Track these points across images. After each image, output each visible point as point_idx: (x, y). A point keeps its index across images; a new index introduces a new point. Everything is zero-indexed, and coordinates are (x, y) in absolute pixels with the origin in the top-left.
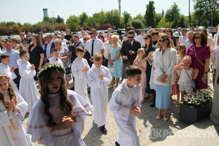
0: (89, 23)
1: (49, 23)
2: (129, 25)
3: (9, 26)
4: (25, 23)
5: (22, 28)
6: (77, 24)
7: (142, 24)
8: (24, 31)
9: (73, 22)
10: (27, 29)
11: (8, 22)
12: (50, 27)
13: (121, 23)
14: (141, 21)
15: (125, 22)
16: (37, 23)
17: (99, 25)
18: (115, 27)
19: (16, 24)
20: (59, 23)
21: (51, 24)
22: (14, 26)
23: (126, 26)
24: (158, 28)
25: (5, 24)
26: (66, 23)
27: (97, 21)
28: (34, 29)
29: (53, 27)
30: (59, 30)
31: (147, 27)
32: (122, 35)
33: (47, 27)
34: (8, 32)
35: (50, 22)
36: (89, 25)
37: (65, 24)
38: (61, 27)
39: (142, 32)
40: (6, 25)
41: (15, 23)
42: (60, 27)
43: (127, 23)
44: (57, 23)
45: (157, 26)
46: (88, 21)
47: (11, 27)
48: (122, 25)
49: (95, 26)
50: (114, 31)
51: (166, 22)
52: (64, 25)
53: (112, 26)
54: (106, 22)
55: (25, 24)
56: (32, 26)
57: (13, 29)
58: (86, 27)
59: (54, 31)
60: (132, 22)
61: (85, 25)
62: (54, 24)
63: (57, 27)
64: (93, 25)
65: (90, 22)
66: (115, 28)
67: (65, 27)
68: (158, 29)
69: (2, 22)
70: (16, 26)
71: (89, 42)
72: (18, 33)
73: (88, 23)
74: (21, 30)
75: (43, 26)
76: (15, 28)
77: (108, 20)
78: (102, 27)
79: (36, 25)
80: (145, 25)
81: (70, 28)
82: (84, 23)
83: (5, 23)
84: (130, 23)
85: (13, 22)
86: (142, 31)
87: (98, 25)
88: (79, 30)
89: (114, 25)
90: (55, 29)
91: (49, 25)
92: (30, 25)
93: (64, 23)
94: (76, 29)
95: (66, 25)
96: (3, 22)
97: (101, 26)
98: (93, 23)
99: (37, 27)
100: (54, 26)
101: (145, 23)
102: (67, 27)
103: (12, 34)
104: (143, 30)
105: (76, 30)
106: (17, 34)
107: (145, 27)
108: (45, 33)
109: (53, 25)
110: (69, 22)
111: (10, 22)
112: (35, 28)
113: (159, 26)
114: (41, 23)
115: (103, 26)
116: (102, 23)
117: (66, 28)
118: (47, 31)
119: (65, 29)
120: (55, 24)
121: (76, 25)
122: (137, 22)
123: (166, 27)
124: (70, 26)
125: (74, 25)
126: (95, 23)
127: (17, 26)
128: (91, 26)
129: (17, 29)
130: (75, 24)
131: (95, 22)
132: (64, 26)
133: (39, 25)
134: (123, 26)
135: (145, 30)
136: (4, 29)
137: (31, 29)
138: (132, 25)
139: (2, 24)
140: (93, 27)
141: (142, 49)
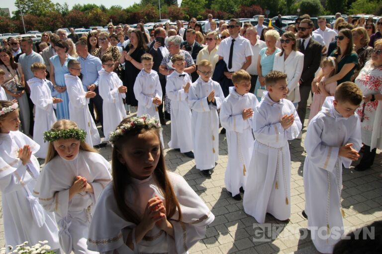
0: (221, 5)
1: (151, 5)
2: (294, 8)
3: (86, 11)
4: (113, 6)
5: (108, 14)
6: (201, 6)
7: (321, 6)
8: (111, 20)
9: (193, 4)
10: (116, 17)
11: (85, 6)
12: (154, 13)
13: (279, 7)
14: (318, 1)
15: (288, 3)
16: (132, 6)
17: (240, 9)
18: (268, 12)
19: (98, 7)
20: (169, 5)
21: (155, 7)
22: (95, 12)
23: (289, 10)
24: (352, 14)
25: (81, 9)
26: (182, 4)
27: (236, 2)
28: (126, 17)
29: (159, 12)
30: (169, 18)
31: (328, 12)
32: (283, 29)
33: (149, 13)
34: (86, 22)
35: (153, 3)
36: (221, 8)
37: (179, 6)
38: (173, 14)
39: (321, 22)
40: (82, 11)
41: (96, 6)
42: (170, 13)
43: (292, 5)
44: (166, 6)
45: (350, 10)
46: (220, 2)
47: (90, 14)
48: (281, 9)
49: (233, 11)
50: (269, 21)
51: (369, 2)
52: (177, 9)
53: (263, 9)
54: (252, 3)
55: (112, 8)
56: (124, 10)
57: (94, 17)
58: (216, 12)
59: (160, 19)
60: (301, 2)
61: (214, 8)
62: (161, 7)
63: (165, 12)
64: (229, 9)
65: (222, 3)
66: (269, 14)
67: (180, 13)
68: (353, 16)
69: (75, 5)
70: (97, 12)
72: (101, 23)
73: (220, 5)
74: (106, 17)
75: (142, 11)
76: (97, 14)
78: (244, 12)
80: (326, 9)
81: (187, 14)
82: (212, 6)
83: (80, 7)
84: (297, 4)
85: (93, 4)
86: (321, 20)
87: (237, 9)
88: (203, 18)
89: (267, 9)
90: (161, 16)
91: (152, 9)
92: (119, 8)
93: (177, 5)
94: (198, 15)
95: (181, 9)
96: (77, 5)
97: (243, 11)
98: (228, 5)
99: (131, 12)
100: (161, 11)
101: (326, 5)
102: (183, 12)
103: (91, 26)
104: (324, 19)
105: (198, 17)
106: (100, 26)
107: (325, 13)
108: (145, 23)
109: (158, 9)
110: (185, 3)
111: (89, 5)
112: (129, 14)
113: (354, 10)
114: (138, 5)
115: (246, 11)
116: (245, 5)
117: (182, 14)
118: (147, 20)
119: (178, 16)
120: (162, 6)
121: (199, 9)
122: (312, 2)
123: (367, 13)
124: (188, 11)
125: (194, 9)
126: (232, 6)
127: (99, 11)
128: (224, 11)
129: (100, 17)
130: (196, 6)
131: (232, 3)
132: (178, 11)
133: (135, 9)
134: (284, 10)
135: (327, 20)
136: (79, 17)
137: (121, 16)
138: (301, 9)
139: (76, 8)
140: (228, 12)
141: (331, 58)
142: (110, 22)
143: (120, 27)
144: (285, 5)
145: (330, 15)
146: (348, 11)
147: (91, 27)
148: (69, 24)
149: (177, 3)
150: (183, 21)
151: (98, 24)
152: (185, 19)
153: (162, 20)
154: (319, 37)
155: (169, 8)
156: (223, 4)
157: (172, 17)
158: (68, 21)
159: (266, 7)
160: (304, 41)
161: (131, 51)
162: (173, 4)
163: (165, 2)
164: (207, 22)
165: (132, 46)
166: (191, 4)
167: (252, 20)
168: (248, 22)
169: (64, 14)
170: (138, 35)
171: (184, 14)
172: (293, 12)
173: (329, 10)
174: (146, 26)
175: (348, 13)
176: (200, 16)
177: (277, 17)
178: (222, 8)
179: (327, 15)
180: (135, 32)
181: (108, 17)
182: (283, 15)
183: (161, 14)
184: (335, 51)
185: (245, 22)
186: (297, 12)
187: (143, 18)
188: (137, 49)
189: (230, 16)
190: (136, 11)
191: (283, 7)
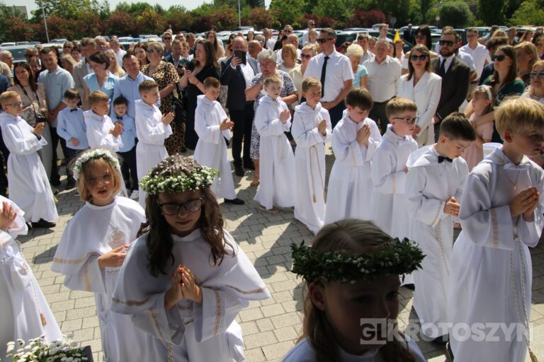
0: (327, 8)
1: (228, 6)
2: (432, 14)
3: (135, 13)
4: (173, 7)
5: (165, 17)
6: (298, 10)
7: (470, 13)
8: (170, 26)
9: (287, 6)
10: (176, 22)
11: (133, 5)
12: (230, 18)
13: (409, 14)
14: (466, 6)
15: (423, 7)
16: (200, 7)
17: (353, 15)
18: (394, 20)
19: (151, 7)
20: (253, 7)
21: (233, 9)
22: (148, 14)
23: (424, 17)
24: (515, 25)
25: (128, 10)
26: (270, 6)
27: (347, 5)
28: (191, 22)
29: (239, 17)
30: (252, 26)
31: (480, 22)
33: (225, 17)
34: (134, 28)
35: (231, 3)
36: (327, 12)
37: (267, 8)
38: (258, 18)
39: (471, 36)
40: (129, 12)
41: (148, 5)
43: (429, 11)
44: (248, 8)
45: (511, 20)
46: (326, 4)
47: (140, 17)
48: (412, 16)
49: (344, 17)
50: (394, 33)
51: (540, 8)
52: (265, 12)
53: (387, 17)
54: (372, 7)
55: (172, 9)
56: (188, 12)
57: (145, 21)
58: (319, 18)
59: (240, 27)
60: (441, 7)
61: (316, 12)
62: (241, 10)
63: (247, 17)
64: (338, 14)
66: (395, 22)
67: (268, 19)
69: (120, 4)
70: (150, 14)
71: (315, 61)
72: (156, 30)
73: (325, 8)
74: (162, 22)
75: (214, 15)
76: (150, 17)
77: (377, 2)
78: (359, 19)
79: (198, 12)
80: (477, 18)
81: (278, 20)
82: (315, 9)
83: (127, 7)
84: (435, 10)
86: (473, 33)
87: (349, 14)
88: (300, 27)
89: (393, 16)
90: (242, 22)
91: (229, 12)
92: (183, 10)
93: (265, 7)
94: (293, 22)
95: (270, 12)
96: (122, 3)
97: (358, 17)
98: (337, 8)
99: (198, 15)
100: (241, 14)
101: (478, 12)
102: (273, 17)
103: (142, 33)
105: (294, 24)
106: (153, 34)
107: (476, 23)
108: (218, 32)
109: (238, 12)
110: (276, 4)
111: (138, 4)
112: (196, 18)
113: (518, 20)
114: (210, 5)
115: (362, 18)
116: (362, 9)
118: (222, 27)
119: (266, 22)
120: (244, 9)
121: (295, 13)
122: (457, 7)
123: (537, 25)
124: (280, 16)
125: (288, 13)
126: (342, 10)
127: (154, 13)
128: (331, 17)
129: (154, 22)
130: (291, 9)
131: (342, 6)
132: (266, 14)
133: (203, 11)
134: (416, 17)
136: (124, 21)
137: (185, 21)
138: (440, 16)
139: (121, 9)
140: (336, 18)
141: (486, 88)
142: (168, 28)
143: (182, 37)
144: (418, 10)
145: (482, 26)
146: (509, 22)
147: (141, 36)
148: (110, 30)
149: (264, 4)
150: (272, 30)
151: (151, 31)
152: (275, 27)
153: (242, 27)
154: (466, 58)
155: (254, 10)
156: (329, 7)
157: (256, 23)
158: (110, 25)
159: (391, 13)
160: (444, 61)
161: (197, 70)
162: (259, 6)
163: (247, 3)
164: (305, 32)
165: (198, 63)
166: (284, 6)
167: (371, 30)
168: (365, 33)
169: (103, 16)
170: (207, 48)
171: (274, 20)
172: (429, 21)
173: (482, 18)
174: (220, 36)
175: (509, 24)
176: (297, 24)
177: (407, 27)
178: (329, 12)
179: (478, 26)
180: (203, 44)
181: (166, 22)
182: (414, 25)
183: (242, 19)
184: (491, 78)
185: (360, 33)
186: (436, 21)
187: (216, 24)
188: (204, 68)
189: (339, 24)
190: (206, 14)
191: (415, 13)
